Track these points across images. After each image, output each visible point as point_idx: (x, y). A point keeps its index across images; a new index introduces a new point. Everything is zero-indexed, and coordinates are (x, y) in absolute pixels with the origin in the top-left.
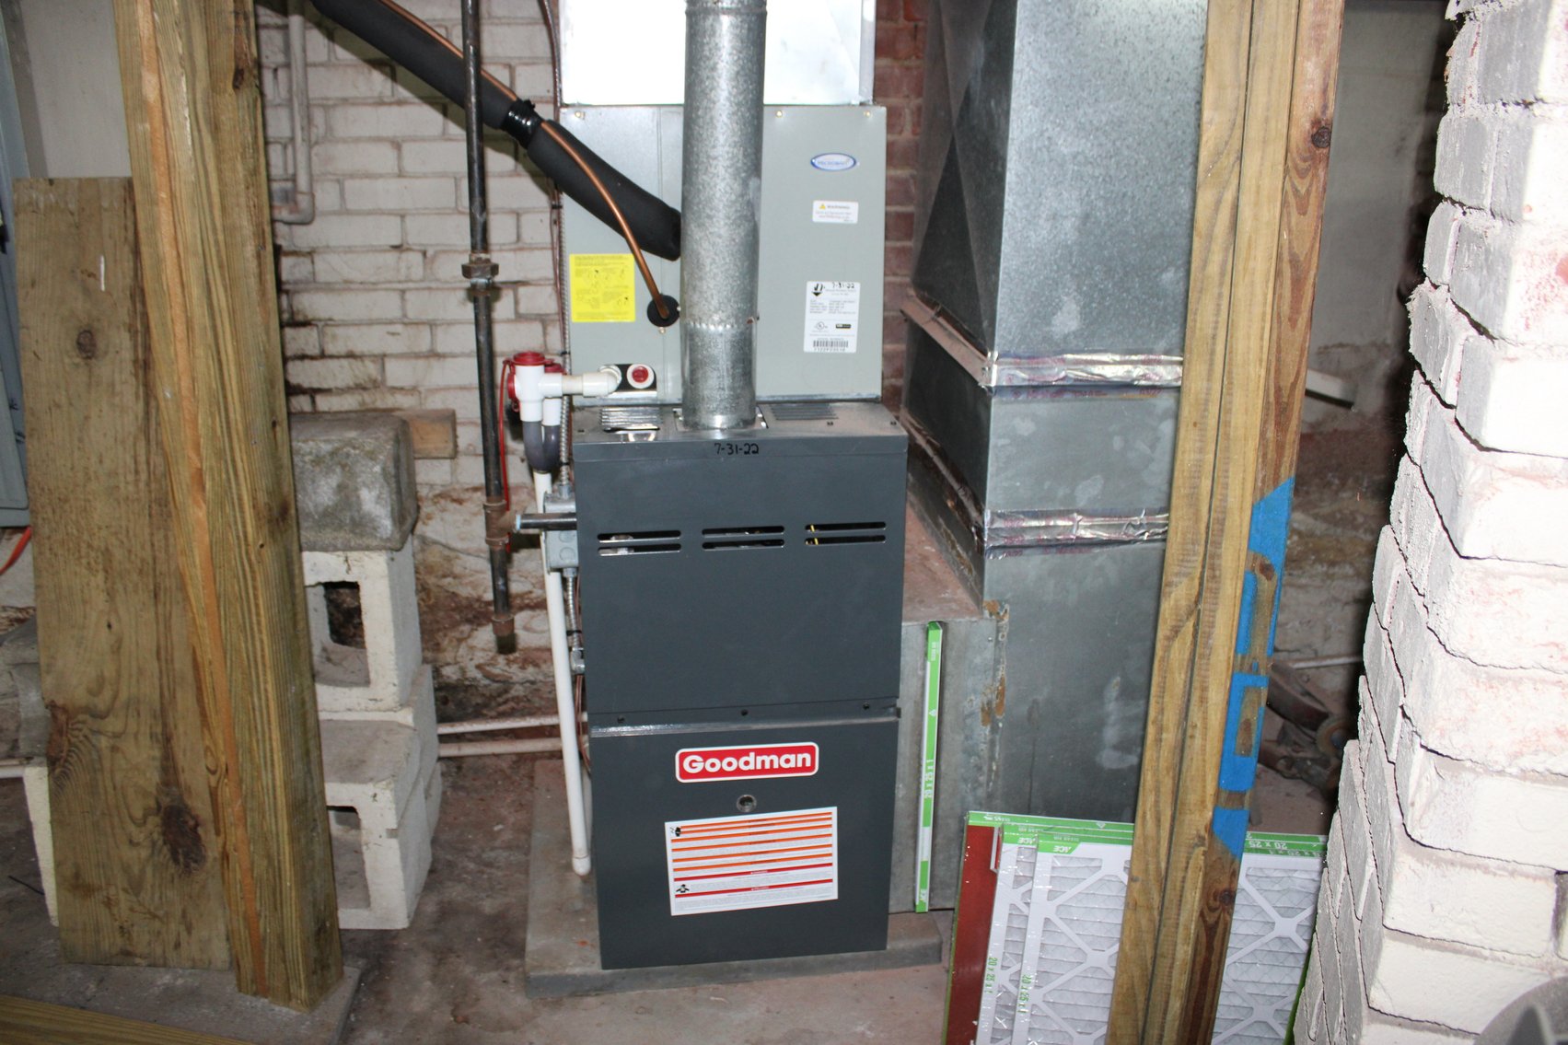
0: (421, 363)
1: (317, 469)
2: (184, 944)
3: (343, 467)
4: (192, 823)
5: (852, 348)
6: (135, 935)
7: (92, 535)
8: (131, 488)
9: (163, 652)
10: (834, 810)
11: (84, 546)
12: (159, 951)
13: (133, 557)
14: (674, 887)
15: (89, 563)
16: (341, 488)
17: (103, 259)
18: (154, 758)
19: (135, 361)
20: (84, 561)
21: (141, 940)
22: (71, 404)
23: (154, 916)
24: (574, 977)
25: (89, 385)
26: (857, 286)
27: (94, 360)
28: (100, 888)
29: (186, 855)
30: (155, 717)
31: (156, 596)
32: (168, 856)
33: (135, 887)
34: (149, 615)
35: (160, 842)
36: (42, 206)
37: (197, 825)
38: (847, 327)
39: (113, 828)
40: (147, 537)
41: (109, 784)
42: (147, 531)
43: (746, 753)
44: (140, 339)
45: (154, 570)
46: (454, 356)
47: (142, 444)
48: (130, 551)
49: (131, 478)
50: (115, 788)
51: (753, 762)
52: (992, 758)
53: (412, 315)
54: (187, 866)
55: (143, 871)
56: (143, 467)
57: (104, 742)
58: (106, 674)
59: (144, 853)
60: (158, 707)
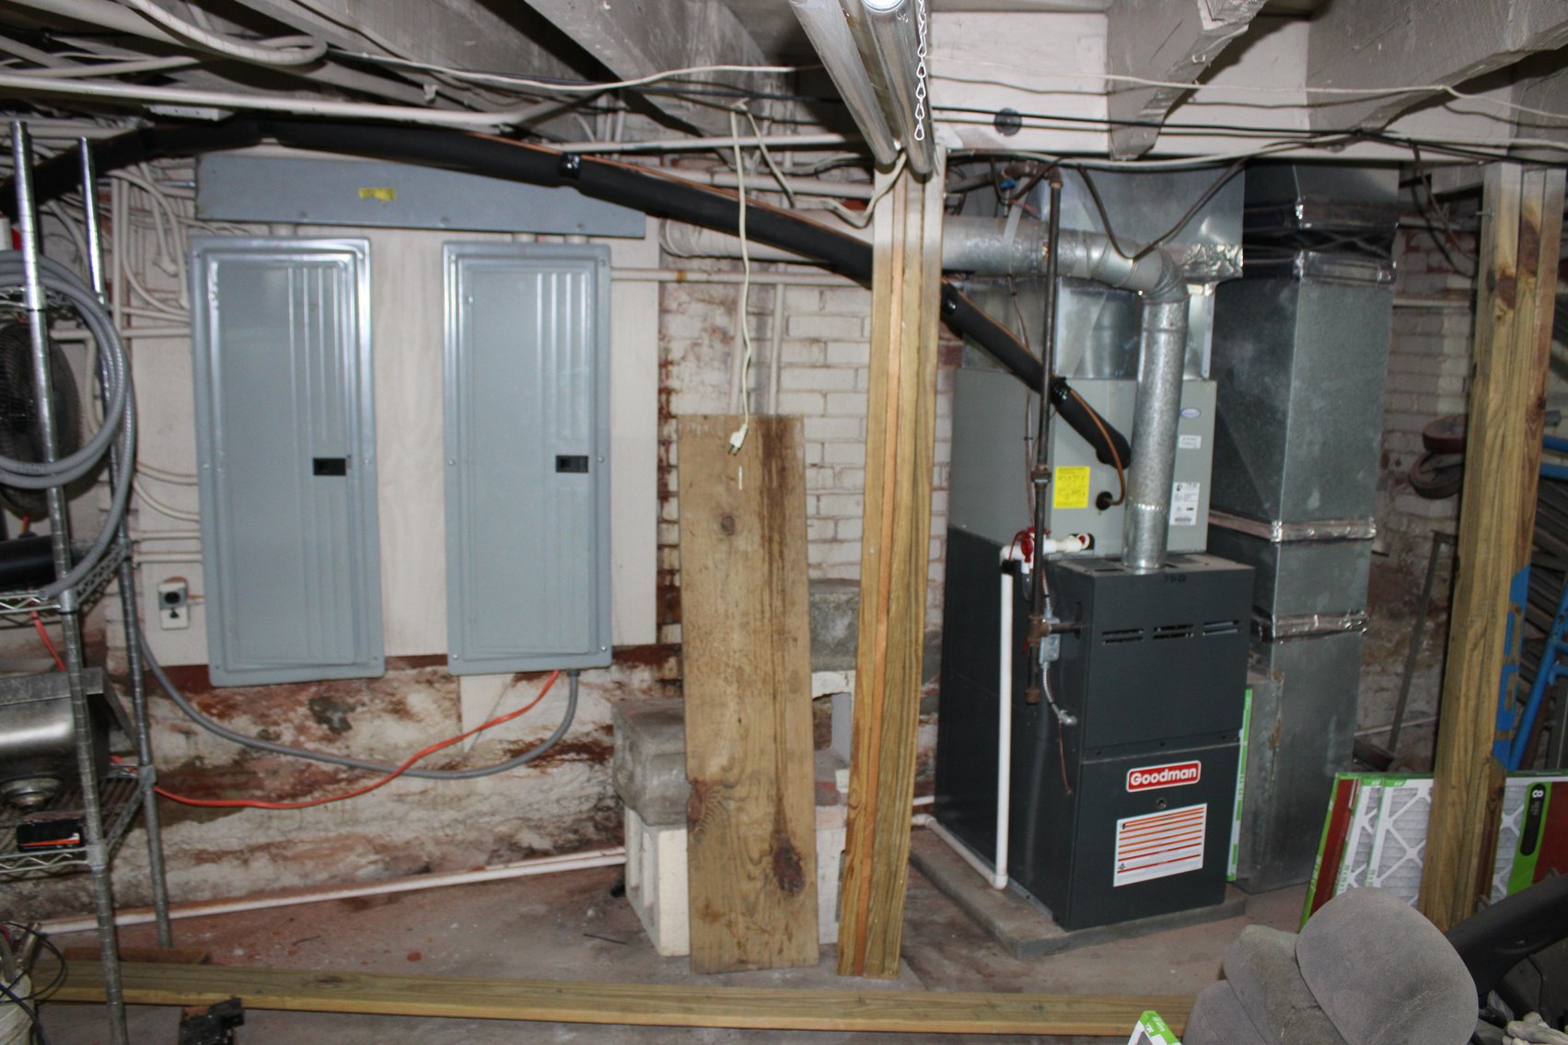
0: (827, 546)
1: (837, 613)
2: (785, 950)
3: (853, 610)
4: (795, 858)
5: (1193, 522)
6: (749, 947)
7: (729, 657)
8: (758, 623)
9: (779, 736)
10: (1204, 806)
11: (723, 665)
12: (766, 957)
13: (758, 671)
14: (1117, 865)
15: (726, 678)
16: (850, 625)
17: (740, 469)
18: (769, 814)
19: (763, 537)
20: (723, 676)
21: (754, 951)
22: (716, 567)
23: (764, 931)
24: (1047, 940)
25: (730, 553)
26: (1198, 485)
27: (734, 537)
28: (724, 914)
29: (791, 882)
30: (771, 784)
31: (775, 697)
32: (777, 884)
33: (750, 911)
34: (770, 710)
35: (771, 875)
36: (699, 432)
37: (800, 859)
38: (1191, 509)
39: (736, 868)
40: (769, 657)
41: (734, 835)
42: (769, 652)
43: (1163, 770)
44: (766, 522)
45: (774, 679)
46: (849, 541)
47: (766, 594)
48: (756, 667)
49: (758, 616)
50: (739, 838)
51: (1167, 775)
52: (1272, 773)
53: (823, 512)
54: (791, 890)
55: (757, 898)
56: (767, 608)
57: (732, 805)
58: (737, 756)
59: (759, 884)
60: (774, 777)
